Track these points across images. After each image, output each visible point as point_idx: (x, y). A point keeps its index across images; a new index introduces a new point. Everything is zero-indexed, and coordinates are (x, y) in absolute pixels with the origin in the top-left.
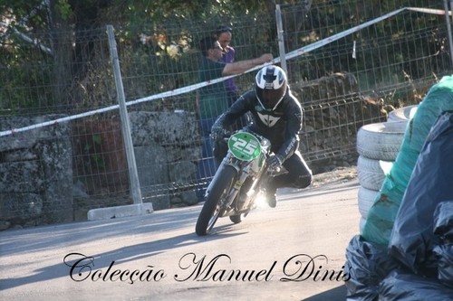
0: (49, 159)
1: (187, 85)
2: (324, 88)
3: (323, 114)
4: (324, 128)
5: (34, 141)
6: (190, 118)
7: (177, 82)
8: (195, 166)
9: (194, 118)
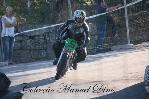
0: (48, 39)
1: (93, 15)
2: (139, 16)
3: (138, 25)
4: (139, 29)
5: (43, 33)
6: (94, 26)
7: (90, 14)
8: (95, 41)
9: (95, 26)
